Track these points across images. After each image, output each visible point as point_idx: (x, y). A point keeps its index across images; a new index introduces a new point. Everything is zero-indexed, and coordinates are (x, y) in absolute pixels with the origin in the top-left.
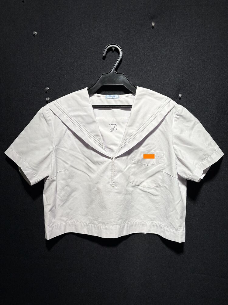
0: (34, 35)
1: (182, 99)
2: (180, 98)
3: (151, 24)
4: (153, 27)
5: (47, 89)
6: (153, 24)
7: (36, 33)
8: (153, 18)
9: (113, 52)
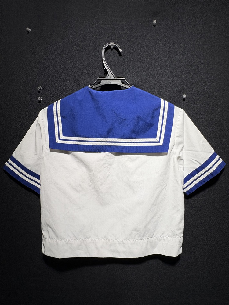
0: (28, 32)
1: (186, 101)
2: (184, 100)
3: (153, 22)
4: (154, 25)
5: (40, 88)
6: (155, 21)
7: (29, 30)
8: (154, 16)
9: (112, 50)
